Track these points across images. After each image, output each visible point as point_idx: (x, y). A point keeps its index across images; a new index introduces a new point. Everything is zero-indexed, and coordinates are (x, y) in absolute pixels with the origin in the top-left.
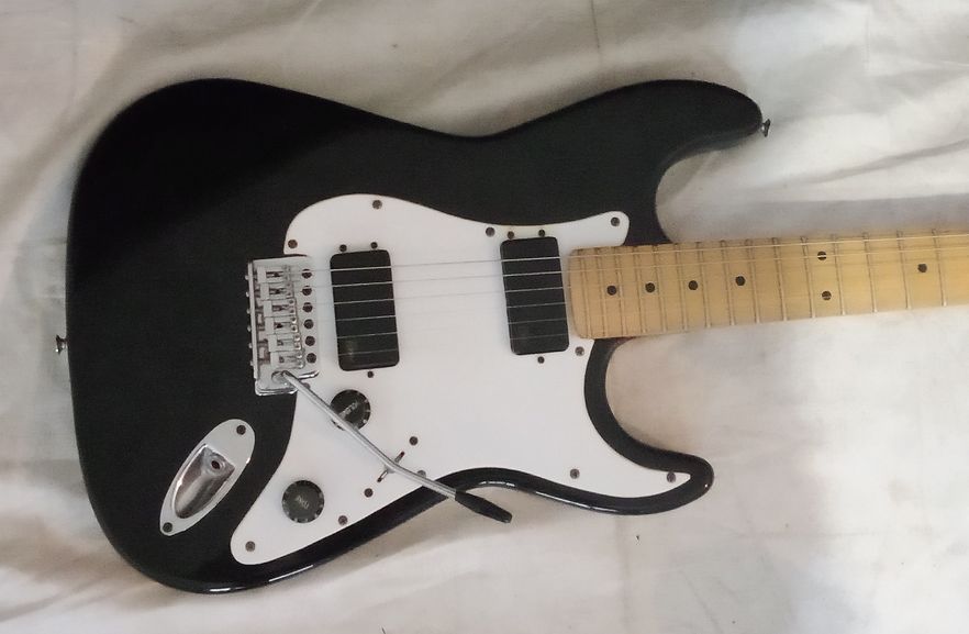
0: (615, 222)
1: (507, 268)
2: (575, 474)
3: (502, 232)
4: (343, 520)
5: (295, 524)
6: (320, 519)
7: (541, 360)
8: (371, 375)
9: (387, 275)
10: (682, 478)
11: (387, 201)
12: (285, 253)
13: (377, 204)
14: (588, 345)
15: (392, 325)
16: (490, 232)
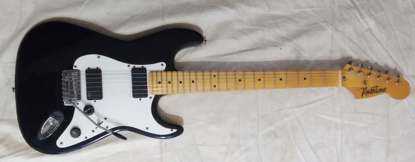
0: (162, 65)
1: (133, 76)
2: (147, 128)
3: (132, 66)
4: (86, 138)
5: (73, 138)
6: (80, 137)
7: (140, 100)
8: (95, 101)
9: (101, 76)
10: (175, 131)
11: (101, 57)
12: (73, 69)
13: (99, 57)
14: (153, 96)
15: (101, 89)
16: (129, 66)
